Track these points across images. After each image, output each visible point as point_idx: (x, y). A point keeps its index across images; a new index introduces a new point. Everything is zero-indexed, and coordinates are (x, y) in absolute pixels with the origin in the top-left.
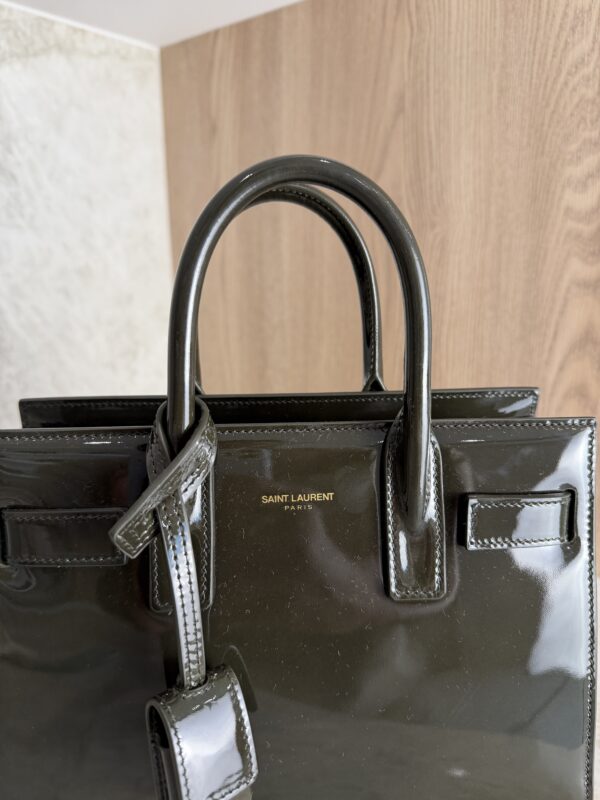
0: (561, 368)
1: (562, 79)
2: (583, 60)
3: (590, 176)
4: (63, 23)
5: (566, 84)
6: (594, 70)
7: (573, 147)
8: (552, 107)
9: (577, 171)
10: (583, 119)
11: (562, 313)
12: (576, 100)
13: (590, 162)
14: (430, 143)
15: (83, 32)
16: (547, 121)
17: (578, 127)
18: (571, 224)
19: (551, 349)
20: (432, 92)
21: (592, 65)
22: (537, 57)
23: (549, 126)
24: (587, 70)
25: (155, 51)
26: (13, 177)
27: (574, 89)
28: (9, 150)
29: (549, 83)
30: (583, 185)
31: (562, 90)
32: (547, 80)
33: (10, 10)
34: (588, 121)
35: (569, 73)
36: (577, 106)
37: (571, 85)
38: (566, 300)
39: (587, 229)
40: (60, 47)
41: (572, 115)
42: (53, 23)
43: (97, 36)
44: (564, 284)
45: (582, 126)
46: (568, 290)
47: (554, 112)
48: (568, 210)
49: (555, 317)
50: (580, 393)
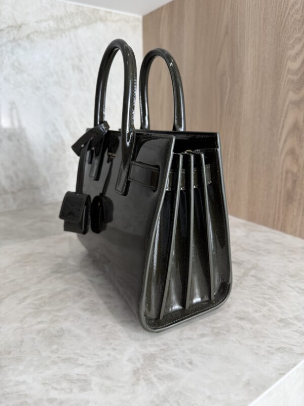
0: (285, 142)
1: (287, 12)
2: (296, 2)
3: (297, 54)
4: (103, 10)
5: (289, 14)
6: (300, 6)
7: (291, 42)
8: (283, 25)
9: (292, 52)
10: (296, 28)
11: (285, 117)
12: (293, 20)
13: (298, 47)
14: (237, 46)
15: (111, 13)
16: (281, 31)
17: (293, 32)
18: (290, 76)
19: (281, 133)
20: (238, 24)
21: (299, 4)
22: (278, 4)
23: (282, 34)
24: (297, 7)
25: (140, 17)
26: (82, 71)
27: (292, 16)
28: (80, 60)
29: (283, 14)
30: (295, 58)
31: (287, 16)
32: (282, 13)
33: (83, 7)
34: (297, 30)
35: (290, 9)
36: (293, 23)
37: (291, 14)
38: (287, 110)
39: (296, 78)
40: (101, 19)
41: (291, 27)
42: (98, 10)
43: (116, 14)
44: (287, 104)
45: (295, 32)
46: (288, 105)
47: (284, 27)
48: (289, 70)
49: (283, 119)
50: (292, 152)
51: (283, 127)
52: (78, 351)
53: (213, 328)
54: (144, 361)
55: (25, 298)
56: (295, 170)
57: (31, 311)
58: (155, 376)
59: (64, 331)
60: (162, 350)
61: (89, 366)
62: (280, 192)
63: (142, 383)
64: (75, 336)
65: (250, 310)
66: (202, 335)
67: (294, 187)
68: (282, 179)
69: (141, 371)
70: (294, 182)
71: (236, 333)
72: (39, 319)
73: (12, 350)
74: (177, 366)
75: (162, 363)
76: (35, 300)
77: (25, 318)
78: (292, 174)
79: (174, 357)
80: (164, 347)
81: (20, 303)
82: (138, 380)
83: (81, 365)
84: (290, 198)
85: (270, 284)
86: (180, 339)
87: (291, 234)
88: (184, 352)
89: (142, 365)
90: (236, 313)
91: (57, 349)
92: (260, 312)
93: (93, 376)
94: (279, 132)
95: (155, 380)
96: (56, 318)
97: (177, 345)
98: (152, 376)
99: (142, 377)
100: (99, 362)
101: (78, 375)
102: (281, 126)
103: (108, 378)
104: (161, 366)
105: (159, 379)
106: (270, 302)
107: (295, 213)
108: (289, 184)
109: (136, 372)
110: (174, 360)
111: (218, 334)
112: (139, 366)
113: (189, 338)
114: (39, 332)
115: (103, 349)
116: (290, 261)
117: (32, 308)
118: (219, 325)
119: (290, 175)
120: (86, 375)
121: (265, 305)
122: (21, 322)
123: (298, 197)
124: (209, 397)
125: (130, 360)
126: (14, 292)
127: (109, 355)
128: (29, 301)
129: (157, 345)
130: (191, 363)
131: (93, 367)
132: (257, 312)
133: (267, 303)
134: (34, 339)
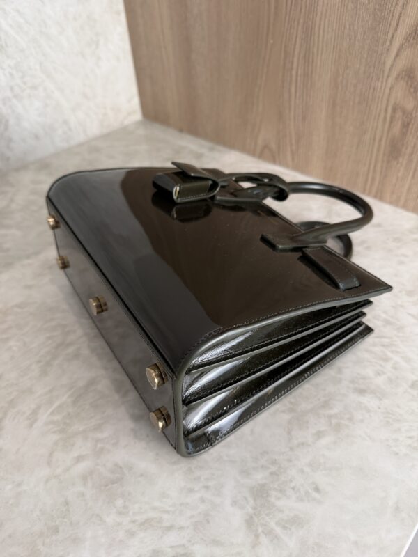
11: (404, 6)
19: (393, 37)
49: (399, 9)
50: (408, 74)
51: (398, 25)
52: (157, 504)
53: (330, 417)
54: (255, 500)
55: (35, 412)
56: (410, 105)
57: (55, 437)
58: (278, 524)
59: (121, 468)
60: (271, 474)
61: (181, 528)
62: (380, 140)
63: (264, 539)
64: (142, 475)
65: (369, 372)
66: (319, 435)
67: (404, 134)
68: (385, 118)
69: (256, 519)
70: (406, 126)
71: (362, 421)
72: (75, 454)
73: (57, 523)
74: (300, 499)
75: (279, 499)
76: (52, 413)
77: (51, 455)
78: (404, 112)
79: (292, 485)
80: (273, 469)
81: (31, 426)
82: (257, 536)
83: (170, 528)
84: (395, 150)
85: (384, 316)
86: (291, 449)
87: (391, 203)
88: (302, 471)
89: (254, 509)
90: (352, 382)
91: (125, 507)
92: (384, 373)
93: (193, 544)
94: (390, 35)
95: (278, 530)
96: (99, 445)
97: (289, 460)
98: (273, 524)
99: (260, 530)
100: (192, 516)
101: (172, 547)
102: (394, 24)
103: (216, 542)
104: (279, 503)
105: (284, 528)
106: (392, 352)
107: (400, 174)
108: (397, 129)
109: (249, 522)
110: (293, 489)
111: (337, 428)
112: (250, 511)
113: (303, 444)
114: (84, 478)
115: (191, 491)
116: (402, 263)
117: (54, 432)
118: (335, 411)
119: (399, 114)
120: (184, 546)
121: (386, 360)
122: (49, 463)
123: (408, 151)
124: (356, 543)
125: (234, 503)
126: (12, 403)
127: (202, 500)
128: (44, 417)
129: (262, 467)
130: (317, 489)
131: (188, 527)
132: (379, 374)
133: (389, 354)
134: (83, 495)
